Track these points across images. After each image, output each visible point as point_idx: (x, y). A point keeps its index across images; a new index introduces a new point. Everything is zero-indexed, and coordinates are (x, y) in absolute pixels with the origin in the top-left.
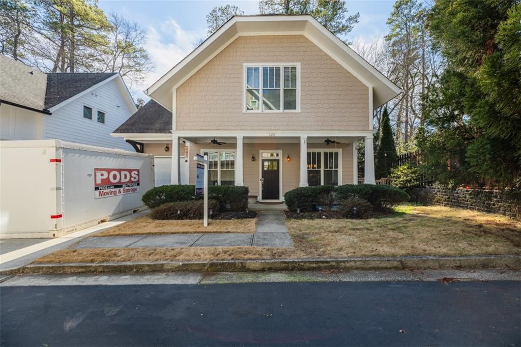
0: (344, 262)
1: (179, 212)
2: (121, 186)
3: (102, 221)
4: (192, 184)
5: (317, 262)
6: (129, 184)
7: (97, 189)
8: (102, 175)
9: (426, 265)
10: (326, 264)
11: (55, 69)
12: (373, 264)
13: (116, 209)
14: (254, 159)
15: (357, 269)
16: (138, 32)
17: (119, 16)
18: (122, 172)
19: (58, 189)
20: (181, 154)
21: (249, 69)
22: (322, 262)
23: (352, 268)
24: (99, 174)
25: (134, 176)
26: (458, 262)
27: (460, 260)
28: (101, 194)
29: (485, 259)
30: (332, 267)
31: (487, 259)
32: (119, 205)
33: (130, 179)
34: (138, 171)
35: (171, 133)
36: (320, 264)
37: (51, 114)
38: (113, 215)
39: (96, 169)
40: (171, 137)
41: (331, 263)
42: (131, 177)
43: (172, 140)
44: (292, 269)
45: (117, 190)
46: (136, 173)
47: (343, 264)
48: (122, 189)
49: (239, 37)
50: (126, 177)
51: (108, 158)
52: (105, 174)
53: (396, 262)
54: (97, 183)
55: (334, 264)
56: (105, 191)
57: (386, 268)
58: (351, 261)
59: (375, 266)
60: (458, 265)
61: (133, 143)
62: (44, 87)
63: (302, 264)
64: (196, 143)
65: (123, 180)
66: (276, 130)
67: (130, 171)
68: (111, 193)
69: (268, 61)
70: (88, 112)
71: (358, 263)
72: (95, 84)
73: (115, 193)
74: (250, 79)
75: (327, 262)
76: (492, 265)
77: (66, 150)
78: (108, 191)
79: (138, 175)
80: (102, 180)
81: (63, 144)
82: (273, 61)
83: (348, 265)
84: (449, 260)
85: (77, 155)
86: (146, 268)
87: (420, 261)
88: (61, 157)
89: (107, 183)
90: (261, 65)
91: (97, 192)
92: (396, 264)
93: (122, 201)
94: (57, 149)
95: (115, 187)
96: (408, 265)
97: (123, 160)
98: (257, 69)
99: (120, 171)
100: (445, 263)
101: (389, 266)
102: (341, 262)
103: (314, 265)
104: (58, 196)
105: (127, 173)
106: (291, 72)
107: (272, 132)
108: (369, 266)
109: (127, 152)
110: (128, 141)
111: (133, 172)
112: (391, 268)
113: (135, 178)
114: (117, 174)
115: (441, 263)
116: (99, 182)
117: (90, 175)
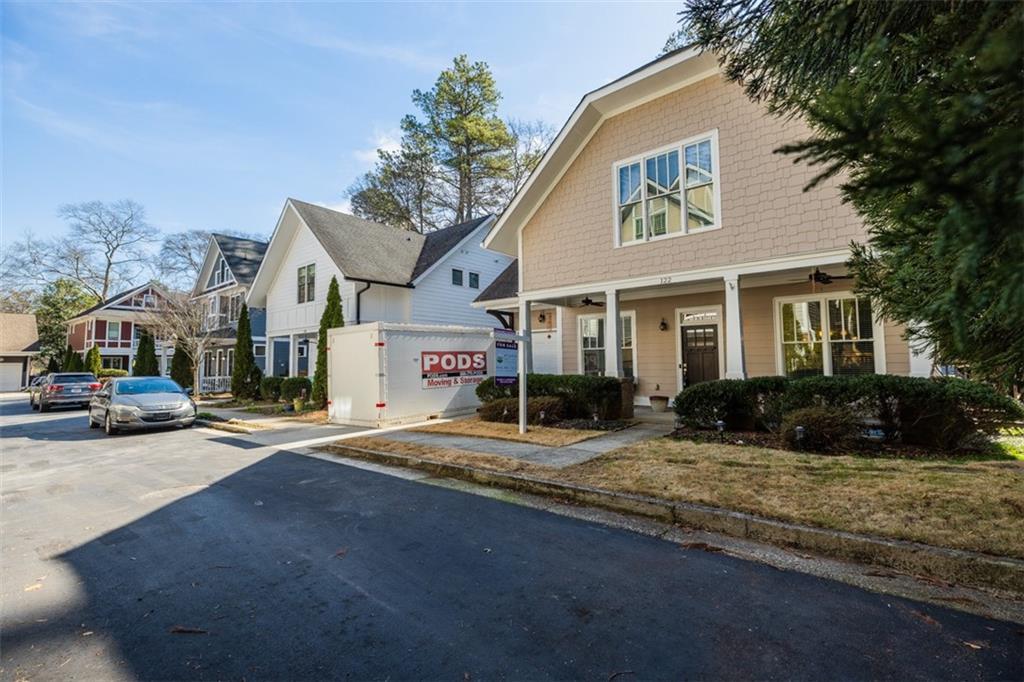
0: (584, 492)
1: (506, 412)
2: (458, 375)
3: (432, 418)
4: (567, 374)
5: (549, 486)
6: (469, 372)
7: (424, 376)
8: (431, 360)
9: (719, 526)
10: (559, 491)
11: (457, 220)
12: (625, 504)
13: (451, 403)
14: (665, 326)
15: (600, 506)
16: (544, 133)
17: (516, 122)
18: (459, 356)
19: (381, 375)
20: (532, 326)
21: (623, 171)
22: (556, 487)
23: (593, 504)
24: (427, 358)
25: (478, 360)
26: (793, 535)
27: (798, 532)
28: (429, 383)
29: (865, 543)
30: (567, 497)
31: (871, 545)
32: (454, 399)
33: (472, 364)
34: (484, 354)
35: (517, 296)
36: (553, 490)
37: (414, 287)
38: (446, 411)
39: (424, 353)
40: (517, 302)
41: (566, 491)
42: (473, 362)
43: (518, 308)
44: (519, 490)
45: (452, 379)
46: (481, 356)
47: (581, 495)
48: (458, 378)
49: (606, 121)
50: (464, 362)
51: (439, 338)
52: (436, 360)
53: (664, 508)
54: (426, 369)
55: (570, 492)
56: (435, 380)
57: (644, 515)
58: (593, 493)
59: (628, 508)
60: (791, 540)
61: (497, 314)
62: (418, 254)
63: (531, 484)
64: (571, 307)
65: (460, 366)
66: (672, 271)
67: (471, 354)
68: (443, 382)
69: (654, 147)
70: (457, 277)
71: (603, 498)
72: (463, 237)
73: (449, 383)
74: (625, 187)
75: (561, 488)
76: (882, 560)
77: (389, 332)
78: (439, 379)
79: (485, 359)
80: (432, 366)
81: (386, 325)
82: (664, 143)
83: (588, 498)
84: (771, 527)
85: (401, 337)
86: (396, 461)
87: (707, 517)
88: (384, 339)
89: (437, 369)
90: (640, 158)
91: (426, 380)
92: (662, 511)
93: (459, 394)
94: (380, 331)
95: (450, 375)
96: (683, 517)
97: (461, 339)
98: (636, 167)
99: (455, 354)
100: (761, 530)
101: (650, 514)
102: (580, 491)
103: (545, 489)
104: (381, 382)
105: (468, 358)
106: (700, 153)
107: (665, 276)
108: (620, 506)
109: (467, 328)
110: (489, 312)
111: (477, 356)
112: (652, 517)
113: (479, 364)
114: (452, 357)
115: (752, 528)
116: (427, 368)
117: (416, 360)
